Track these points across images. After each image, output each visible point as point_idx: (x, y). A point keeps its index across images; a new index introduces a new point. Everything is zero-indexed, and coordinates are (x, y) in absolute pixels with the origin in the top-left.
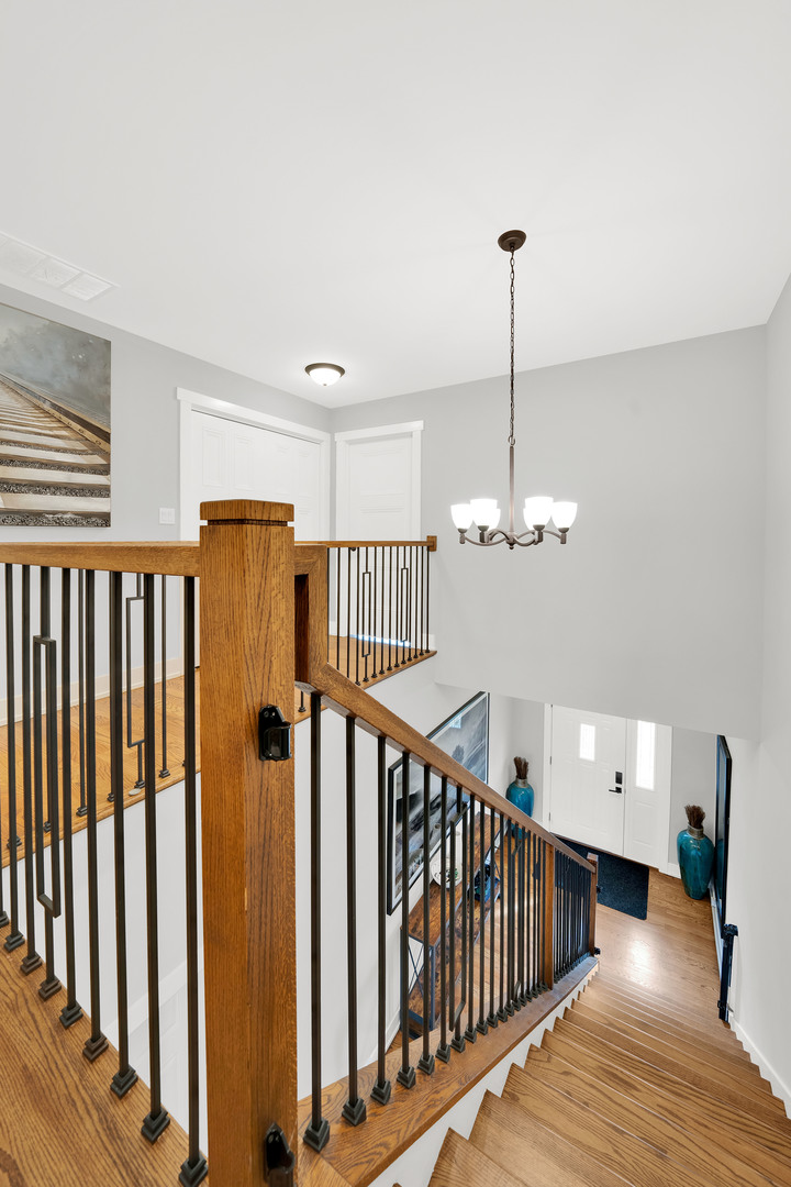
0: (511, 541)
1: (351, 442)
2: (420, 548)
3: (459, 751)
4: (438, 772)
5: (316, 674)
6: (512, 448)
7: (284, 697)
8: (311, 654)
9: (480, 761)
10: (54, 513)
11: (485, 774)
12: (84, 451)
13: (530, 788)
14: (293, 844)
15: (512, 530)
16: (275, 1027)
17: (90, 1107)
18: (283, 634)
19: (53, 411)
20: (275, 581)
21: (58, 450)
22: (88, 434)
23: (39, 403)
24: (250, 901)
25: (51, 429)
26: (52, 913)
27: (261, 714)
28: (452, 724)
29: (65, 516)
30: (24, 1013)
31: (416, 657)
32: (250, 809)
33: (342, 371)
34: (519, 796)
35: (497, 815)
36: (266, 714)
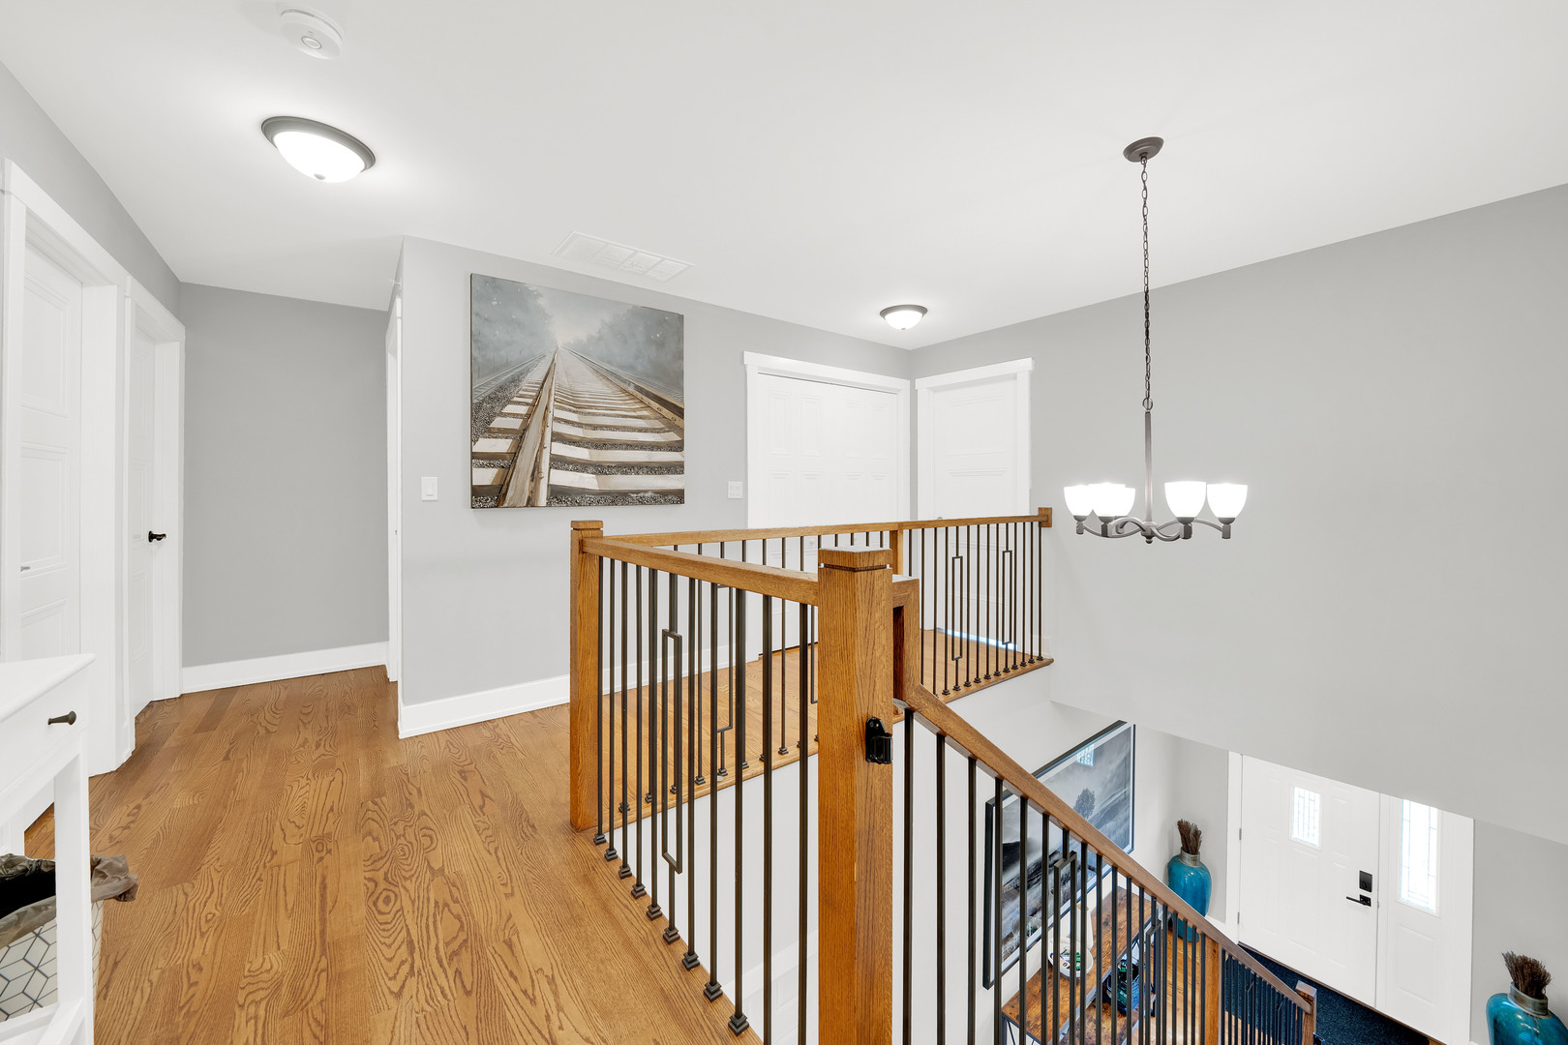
0: (1149, 533)
1: (935, 390)
2: (1028, 525)
3: (1086, 799)
4: (1037, 806)
5: (910, 693)
6: (1148, 414)
7: (885, 711)
8: (906, 676)
9: (1121, 816)
10: (637, 492)
11: (1127, 838)
12: (661, 429)
13: (1204, 868)
14: (891, 837)
15: (1149, 519)
16: (875, 989)
17: (714, 1034)
18: (884, 659)
19: (636, 393)
20: (877, 615)
21: (640, 430)
22: (665, 412)
23: (625, 386)
24: (858, 874)
25: (634, 410)
26: (674, 868)
27: (868, 724)
28: (1078, 756)
29: (646, 495)
30: (654, 948)
31: (1023, 664)
32: (859, 799)
33: (923, 310)
34: (1187, 877)
35: (1147, 897)
36: (872, 725)
